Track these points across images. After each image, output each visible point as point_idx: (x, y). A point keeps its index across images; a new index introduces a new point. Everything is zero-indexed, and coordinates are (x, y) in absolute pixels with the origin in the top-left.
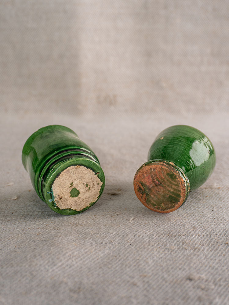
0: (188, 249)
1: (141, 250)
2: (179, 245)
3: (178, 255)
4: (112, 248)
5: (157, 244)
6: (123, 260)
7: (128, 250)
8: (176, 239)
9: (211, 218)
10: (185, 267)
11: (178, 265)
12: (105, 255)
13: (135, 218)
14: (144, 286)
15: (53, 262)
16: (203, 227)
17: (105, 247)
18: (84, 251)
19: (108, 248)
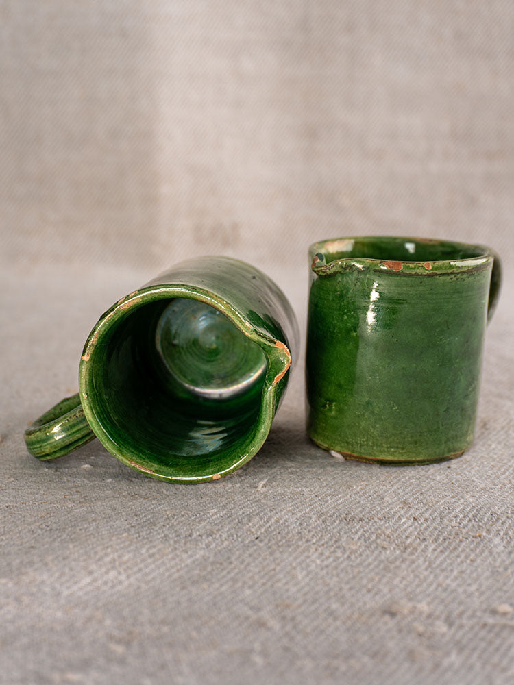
0: (390, 549)
1: (281, 550)
2: (369, 538)
3: (365, 561)
4: (213, 546)
5: (318, 538)
6: (237, 570)
7: (251, 550)
8: (362, 527)
9: (443, 483)
10: (381, 586)
11: (365, 581)
12: (197, 560)
13: (269, 482)
14: (283, 627)
15: (74, 576)
16: (425, 502)
17: (197, 545)
18: (148, 550)
19: (204, 546)
